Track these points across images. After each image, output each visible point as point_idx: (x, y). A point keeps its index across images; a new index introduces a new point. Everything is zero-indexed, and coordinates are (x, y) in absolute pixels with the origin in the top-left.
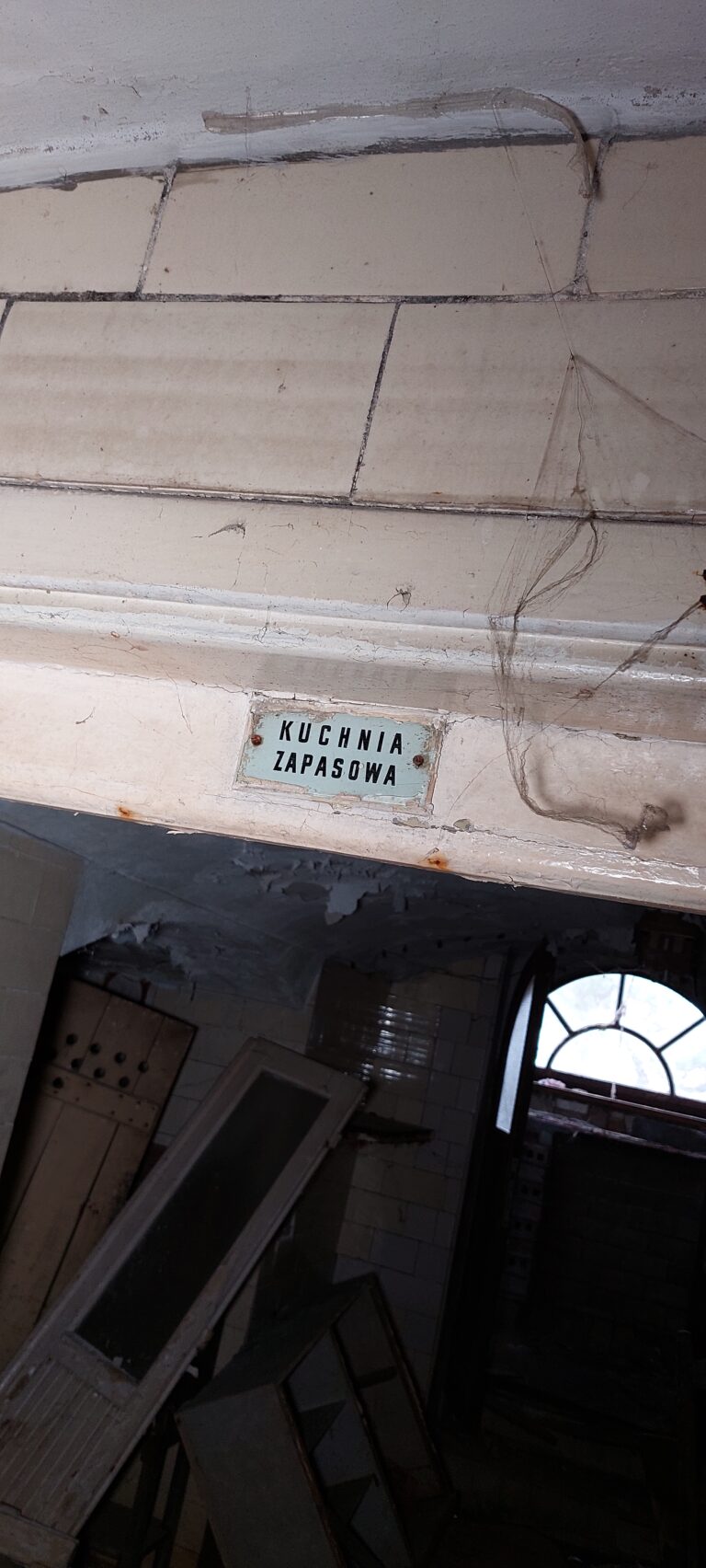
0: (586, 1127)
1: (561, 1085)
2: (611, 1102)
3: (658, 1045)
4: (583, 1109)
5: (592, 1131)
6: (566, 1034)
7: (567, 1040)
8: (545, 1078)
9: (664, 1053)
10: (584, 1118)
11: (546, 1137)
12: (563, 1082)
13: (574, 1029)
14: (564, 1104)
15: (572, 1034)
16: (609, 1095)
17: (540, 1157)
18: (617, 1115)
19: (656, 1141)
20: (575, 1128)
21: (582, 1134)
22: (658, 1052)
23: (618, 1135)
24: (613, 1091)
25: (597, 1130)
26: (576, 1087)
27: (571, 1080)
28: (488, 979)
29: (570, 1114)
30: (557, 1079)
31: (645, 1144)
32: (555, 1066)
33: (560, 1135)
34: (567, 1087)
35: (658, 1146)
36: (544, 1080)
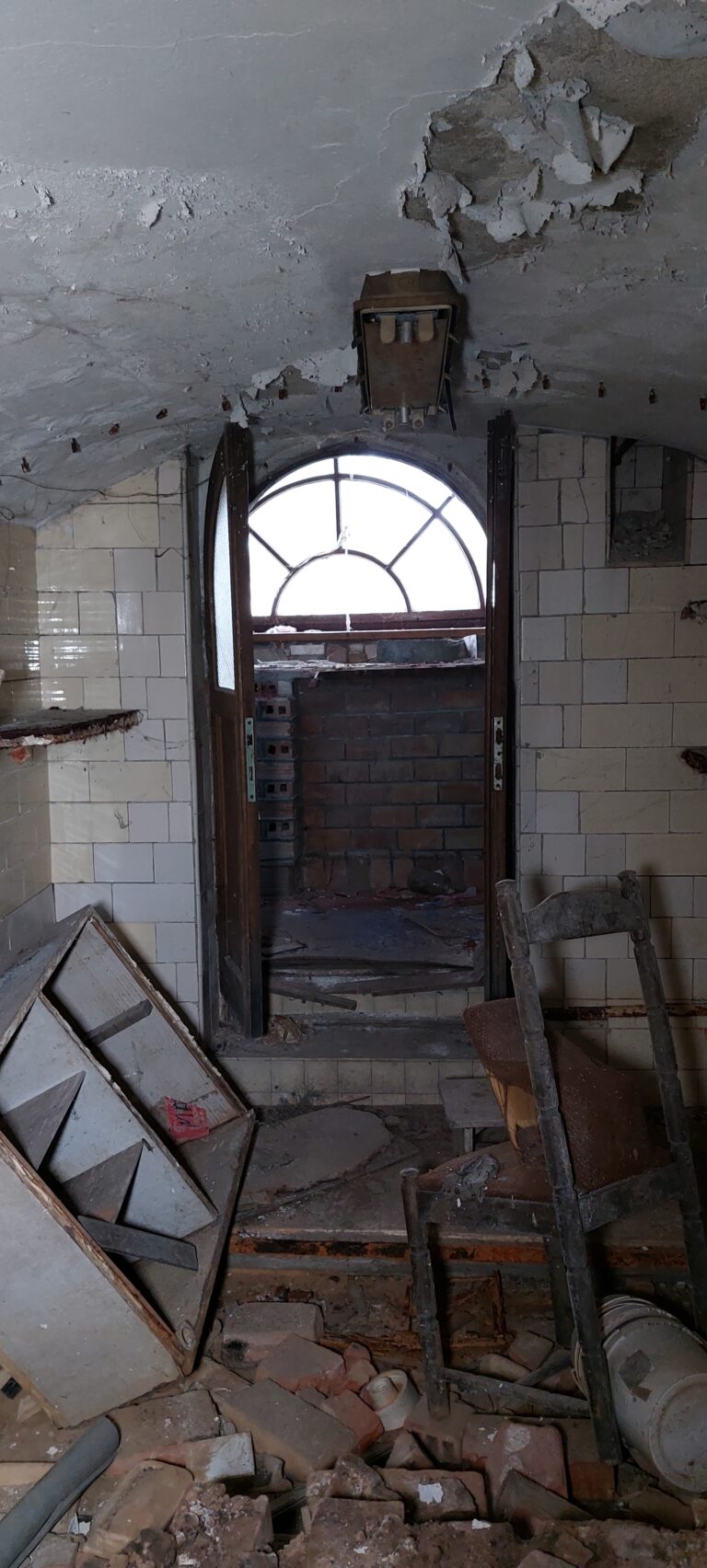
0: (327, 665)
1: (291, 630)
2: (348, 634)
3: (387, 562)
4: (320, 649)
5: (334, 667)
6: (287, 573)
7: (289, 578)
8: (273, 626)
9: (395, 569)
10: (322, 657)
11: (285, 687)
12: (293, 626)
13: (293, 565)
14: (298, 649)
15: (293, 571)
16: (345, 628)
17: (282, 710)
18: (357, 647)
19: (406, 661)
20: (316, 668)
21: (324, 674)
22: (388, 568)
23: (362, 666)
24: (348, 622)
25: (338, 666)
26: (307, 629)
27: (301, 622)
28: (165, 496)
29: (305, 658)
30: (286, 625)
31: (395, 667)
32: (283, 611)
33: (299, 681)
34: (298, 631)
35: (407, 666)
36: (271, 629)
